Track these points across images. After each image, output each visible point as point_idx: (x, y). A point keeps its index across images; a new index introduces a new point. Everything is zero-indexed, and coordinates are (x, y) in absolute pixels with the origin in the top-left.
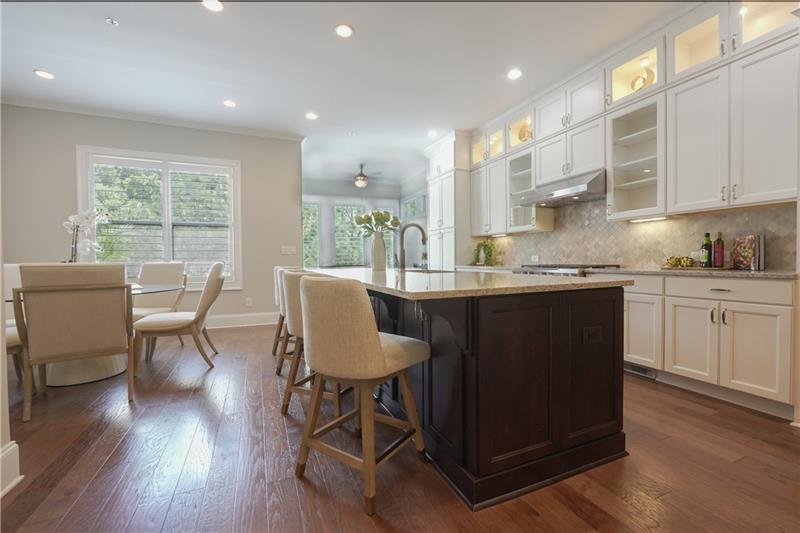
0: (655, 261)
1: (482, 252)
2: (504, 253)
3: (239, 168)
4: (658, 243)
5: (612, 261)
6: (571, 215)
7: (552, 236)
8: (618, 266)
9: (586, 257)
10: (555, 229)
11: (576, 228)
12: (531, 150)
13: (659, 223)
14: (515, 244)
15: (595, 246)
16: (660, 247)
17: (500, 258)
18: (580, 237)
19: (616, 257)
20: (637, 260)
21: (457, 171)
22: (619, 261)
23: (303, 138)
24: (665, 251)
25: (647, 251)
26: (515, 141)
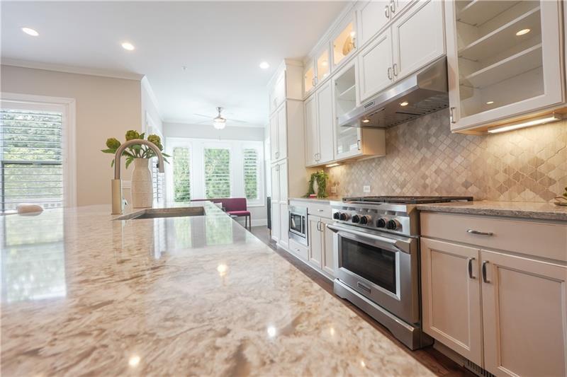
0: (533, 190)
1: (315, 183)
2: (338, 184)
3: (73, 105)
4: (538, 162)
5: (460, 192)
6: (404, 134)
7: (384, 162)
8: (470, 199)
9: (425, 186)
10: (386, 154)
11: (411, 149)
12: (355, 62)
13: (540, 130)
14: (348, 174)
15: (436, 172)
16: (542, 168)
17: (334, 189)
18: (416, 162)
19: (466, 185)
20: (501, 190)
21: (288, 100)
22: (472, 191)
23: (142, 76)
24: (552, 175)
25: (517, 176)
26: (339, 57)
